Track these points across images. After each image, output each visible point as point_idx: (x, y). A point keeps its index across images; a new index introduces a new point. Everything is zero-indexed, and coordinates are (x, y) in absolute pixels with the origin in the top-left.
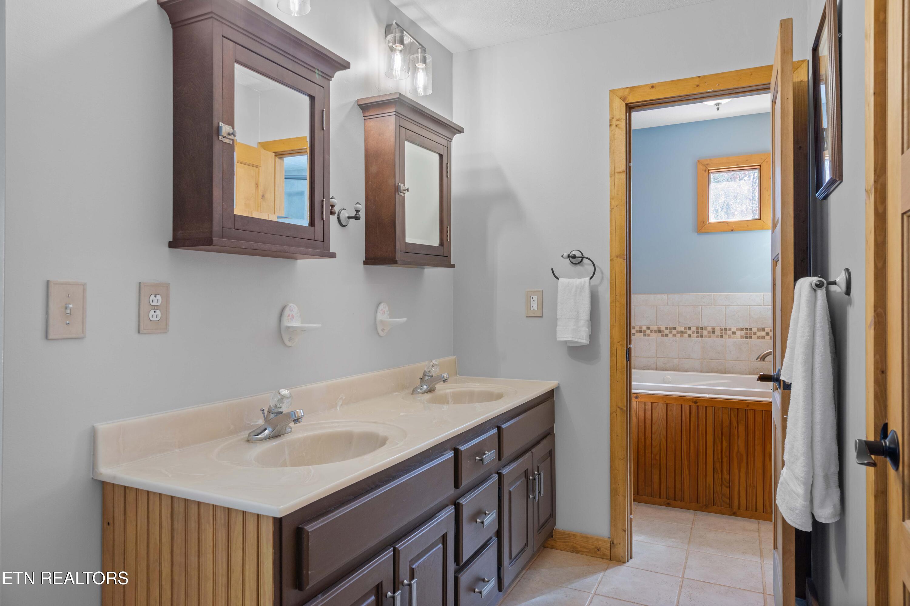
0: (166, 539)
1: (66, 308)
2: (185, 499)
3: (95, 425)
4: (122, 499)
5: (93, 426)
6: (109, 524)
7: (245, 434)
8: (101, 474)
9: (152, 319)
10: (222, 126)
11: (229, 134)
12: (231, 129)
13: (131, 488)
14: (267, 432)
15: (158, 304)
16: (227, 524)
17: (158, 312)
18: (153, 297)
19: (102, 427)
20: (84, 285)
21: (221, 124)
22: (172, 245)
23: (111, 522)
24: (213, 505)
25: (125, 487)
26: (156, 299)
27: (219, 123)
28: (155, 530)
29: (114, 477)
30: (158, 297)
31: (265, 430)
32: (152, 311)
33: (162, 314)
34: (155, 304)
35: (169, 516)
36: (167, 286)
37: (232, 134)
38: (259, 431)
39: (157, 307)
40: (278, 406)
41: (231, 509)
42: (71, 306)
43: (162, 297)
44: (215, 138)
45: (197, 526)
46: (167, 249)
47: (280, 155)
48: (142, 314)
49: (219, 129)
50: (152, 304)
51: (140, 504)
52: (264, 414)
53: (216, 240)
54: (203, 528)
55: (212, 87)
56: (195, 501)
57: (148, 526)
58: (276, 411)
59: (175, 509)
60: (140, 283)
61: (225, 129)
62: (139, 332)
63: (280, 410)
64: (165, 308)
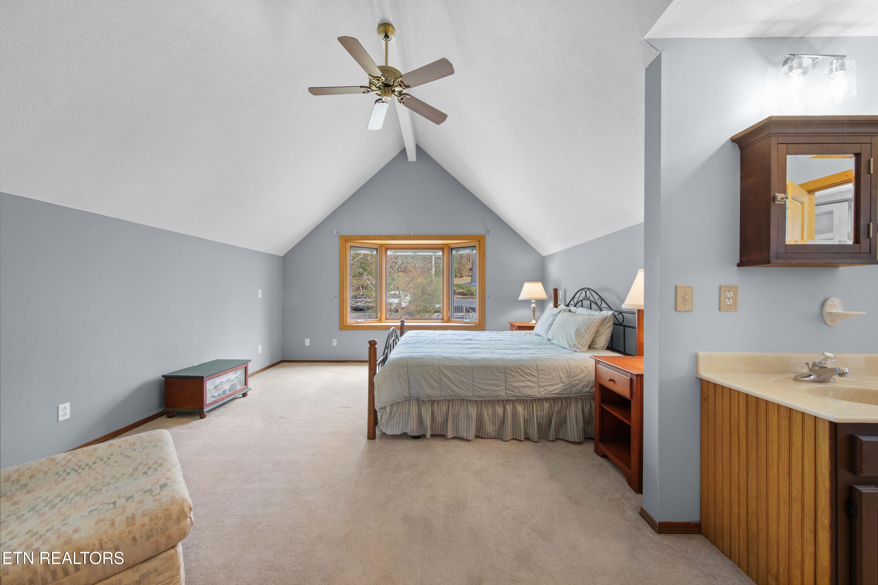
0: (743, 415)
1: (684, 297)
2: (756, 397)
3: (697, 352)
4: (713, 390)
5: (696, 353)
6: (705, 400)
7: (794, 376)
8: (701, 375)
9: (727, 304)
10: (777, 196)
11: (783, 199)
12: (784, 195)
13: (719, 385)
14: (812, 377)
15: (731, 296)
16: (789, 418)
17: (731, 300)
18: (728, 293)
19: (701, 354)
20: (692, 287)
21: (776, 194)
22: (738, 265)
23: (706, 399)
24: (778, 404)
25: (715, 384)
26: (729, 294)
27: (775, 194)
28: (735, 409)
29: (709, 378)
30: (731, 293)
31: (810, 376)
32: (727, 300)
33: (733, 301)
34: (729, 296)
35: (745, 404)
36: (736, 287)
37: (785, 198)
38: (805, 376)
39: (730, 298)
40: (823, 362)
41: (792, 409)
42: (687, 296)
43: (733, 293)
44: (772, 203)
45: (765, 413)
46: (736, 267)
47: (811, 192)
48: (721, 301)
49: (774, 198)
50: (727, 296)
51: (725, 394)
52: (808, 366)
53: (772, 260)
54: (770, 415)
55: (770, 175)
56: (764, 400)
57: (730, 406)
58: (820, 366)
59: (749, 402)
60: (720, 286)
61: (779, 196)
62: (720, 310)
63: (824, 365)
64: (735, 298)
